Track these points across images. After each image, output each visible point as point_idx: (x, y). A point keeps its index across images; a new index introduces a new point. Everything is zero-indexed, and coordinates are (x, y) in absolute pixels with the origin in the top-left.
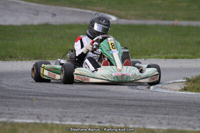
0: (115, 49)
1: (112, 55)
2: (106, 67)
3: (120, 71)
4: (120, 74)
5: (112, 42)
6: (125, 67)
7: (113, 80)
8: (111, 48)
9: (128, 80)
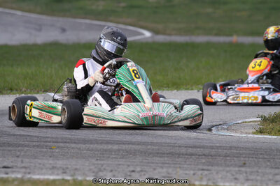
0: (139, 78)
1: (136, 87)
2: (129, 104)
3: (150, 110)
4: (151, 114)
5: (134, 68)
6: (156, 104)
7: (140, 122)
8: (134, 78)
9: (162, 123)
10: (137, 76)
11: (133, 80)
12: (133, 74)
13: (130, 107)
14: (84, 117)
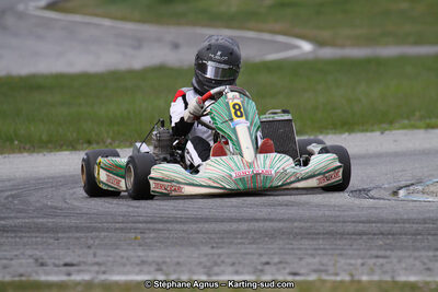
0: (242, 116)
1: (234, 130)
2: (218, 158)
3: (250, 165)
4: (249, 172)
5: (236, 101)
6: (262, 155)
7: (233, 186)
8: (234, 116)
9: (268, 185)
10: (239, 113)
11: (232, 120)
12: (233, 111)
13: (219, 163)
14: (151, 182)
